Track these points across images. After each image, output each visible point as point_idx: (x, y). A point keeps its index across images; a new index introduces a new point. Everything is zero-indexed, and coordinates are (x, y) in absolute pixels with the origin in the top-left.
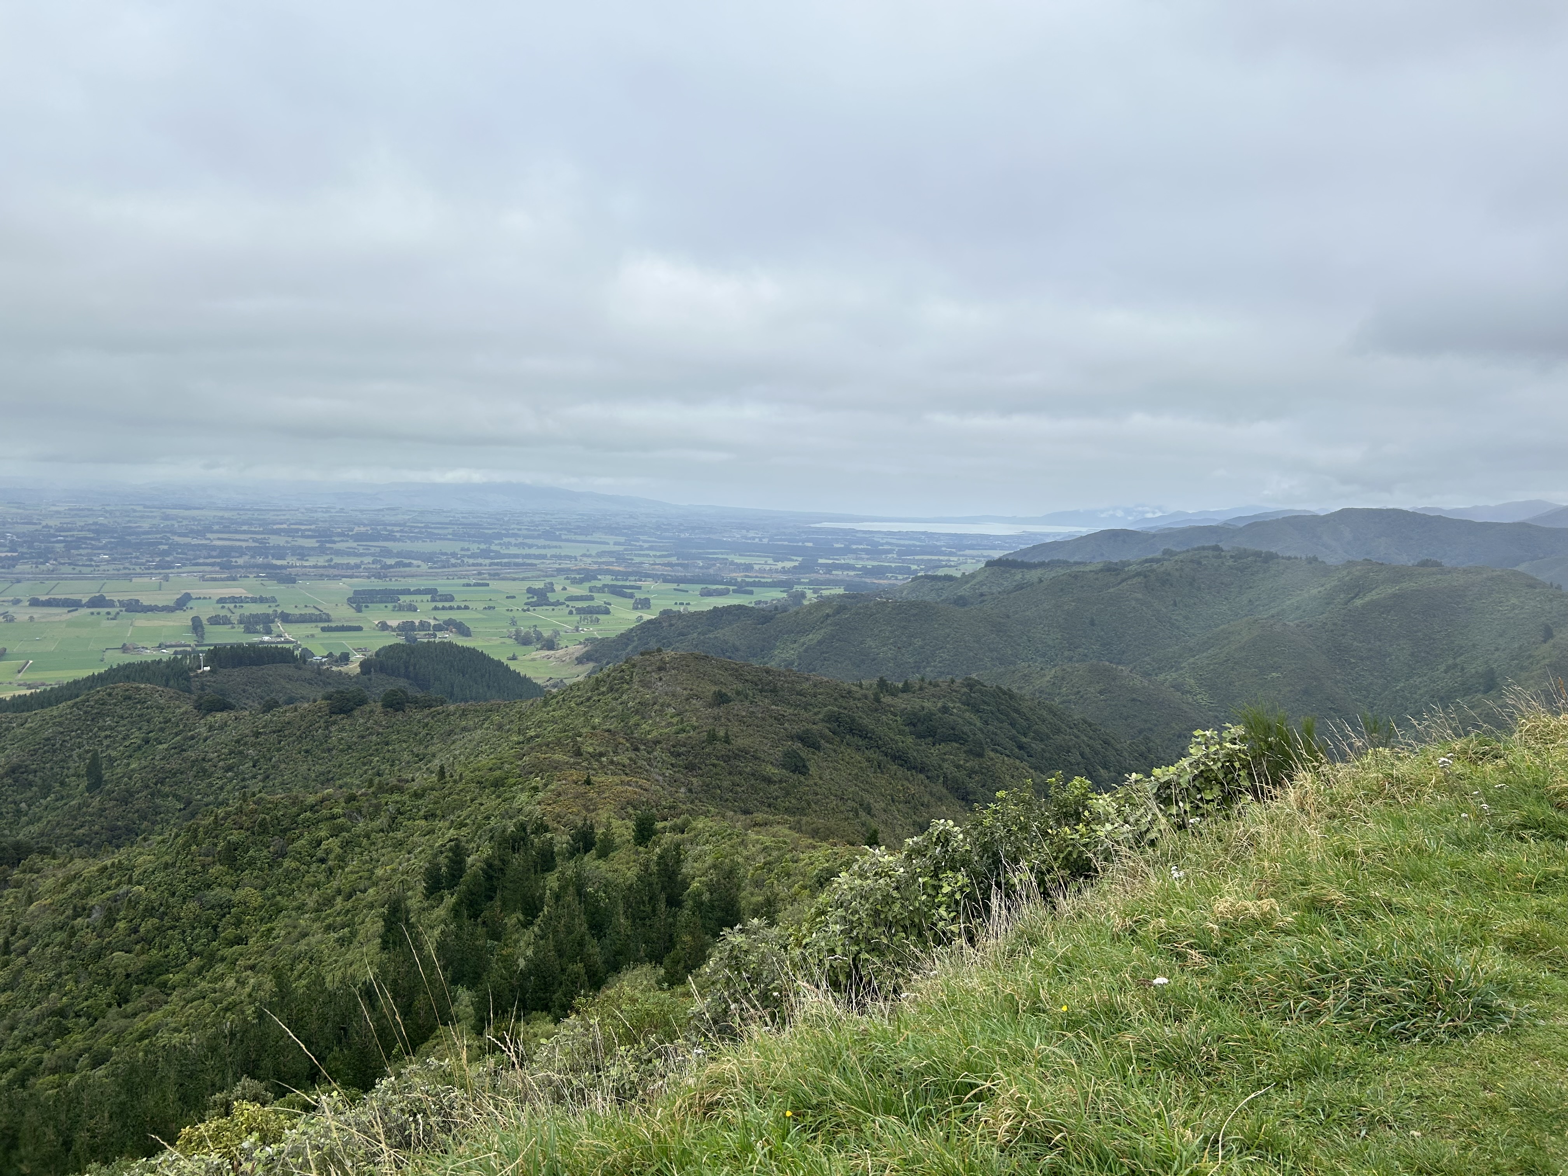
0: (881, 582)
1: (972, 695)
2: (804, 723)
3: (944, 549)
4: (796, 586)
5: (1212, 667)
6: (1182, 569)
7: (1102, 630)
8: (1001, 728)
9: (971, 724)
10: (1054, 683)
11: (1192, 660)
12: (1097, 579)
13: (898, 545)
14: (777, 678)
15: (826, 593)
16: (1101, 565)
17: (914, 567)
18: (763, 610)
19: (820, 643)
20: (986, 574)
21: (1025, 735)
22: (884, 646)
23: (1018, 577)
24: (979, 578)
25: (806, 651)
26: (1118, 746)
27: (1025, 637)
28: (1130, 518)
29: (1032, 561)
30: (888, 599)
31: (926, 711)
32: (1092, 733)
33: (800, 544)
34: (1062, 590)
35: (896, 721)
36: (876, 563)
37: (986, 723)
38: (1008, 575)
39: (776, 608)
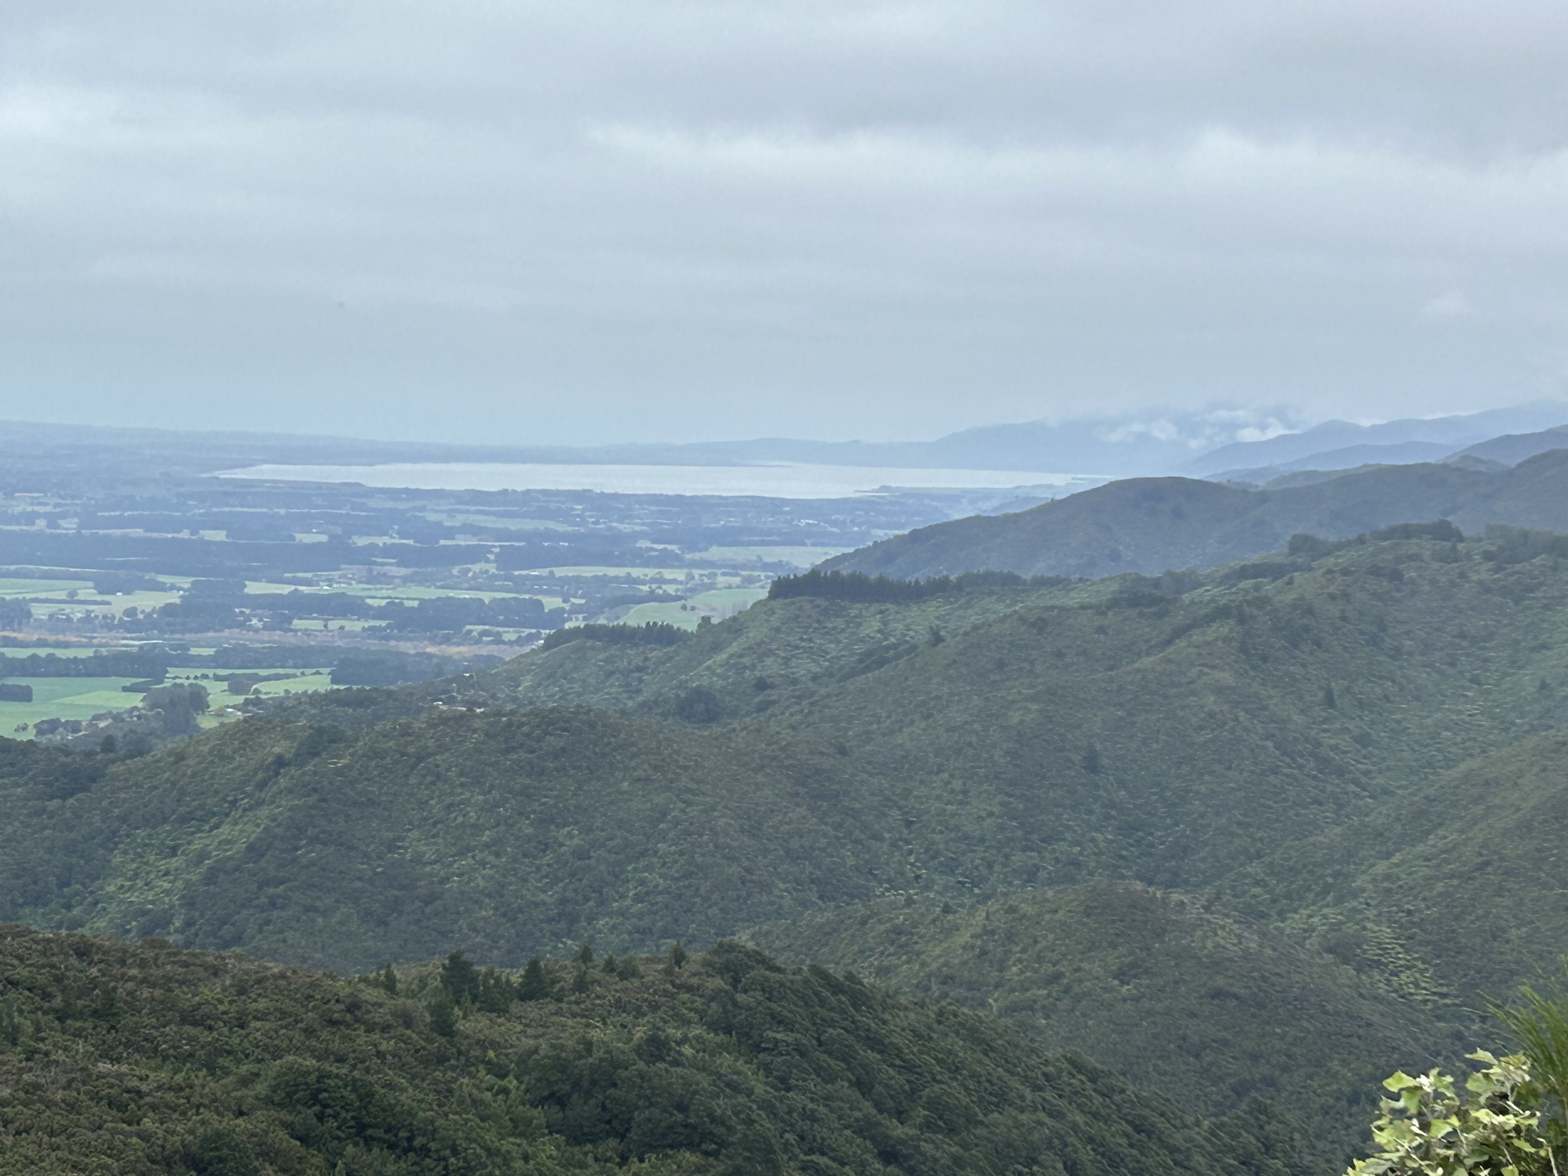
0: (453, 650)
1: (740, 997)
2: (206, 1114)
3: (643, 544)
4: (172, 672)
5: (1440, 887)
6: (1346, 596)
7: (1122, 783)
8: (827, 1098)
9: (735, 1088)
10: (984, 953)
11: (1381, 867)
12: (1101, 630)
13: (501, 535)
14: (116, 970)
15: (272, 690)
16: (1115, 587)
17: (551, 603)
18: (64, 750)
19: (254, 851)
20: (775, 621)
21: (901, 1115)
22: (461, 854)
23: (871, 627)
24: (754, 634)
25: (210, 878)
26: (1178, 1138)
27: (895, 813)
28: (1194, 444)
29: (911, 579)
30: (472, 704)
31: (599, 1054)
32: (1098, 1099)
33: (185, 534)
34: (1001, 665)
35: (505, 1091)
36: (432, 593)
37: (784, 1084)
38: (840, 623)
39: (109, 744)
